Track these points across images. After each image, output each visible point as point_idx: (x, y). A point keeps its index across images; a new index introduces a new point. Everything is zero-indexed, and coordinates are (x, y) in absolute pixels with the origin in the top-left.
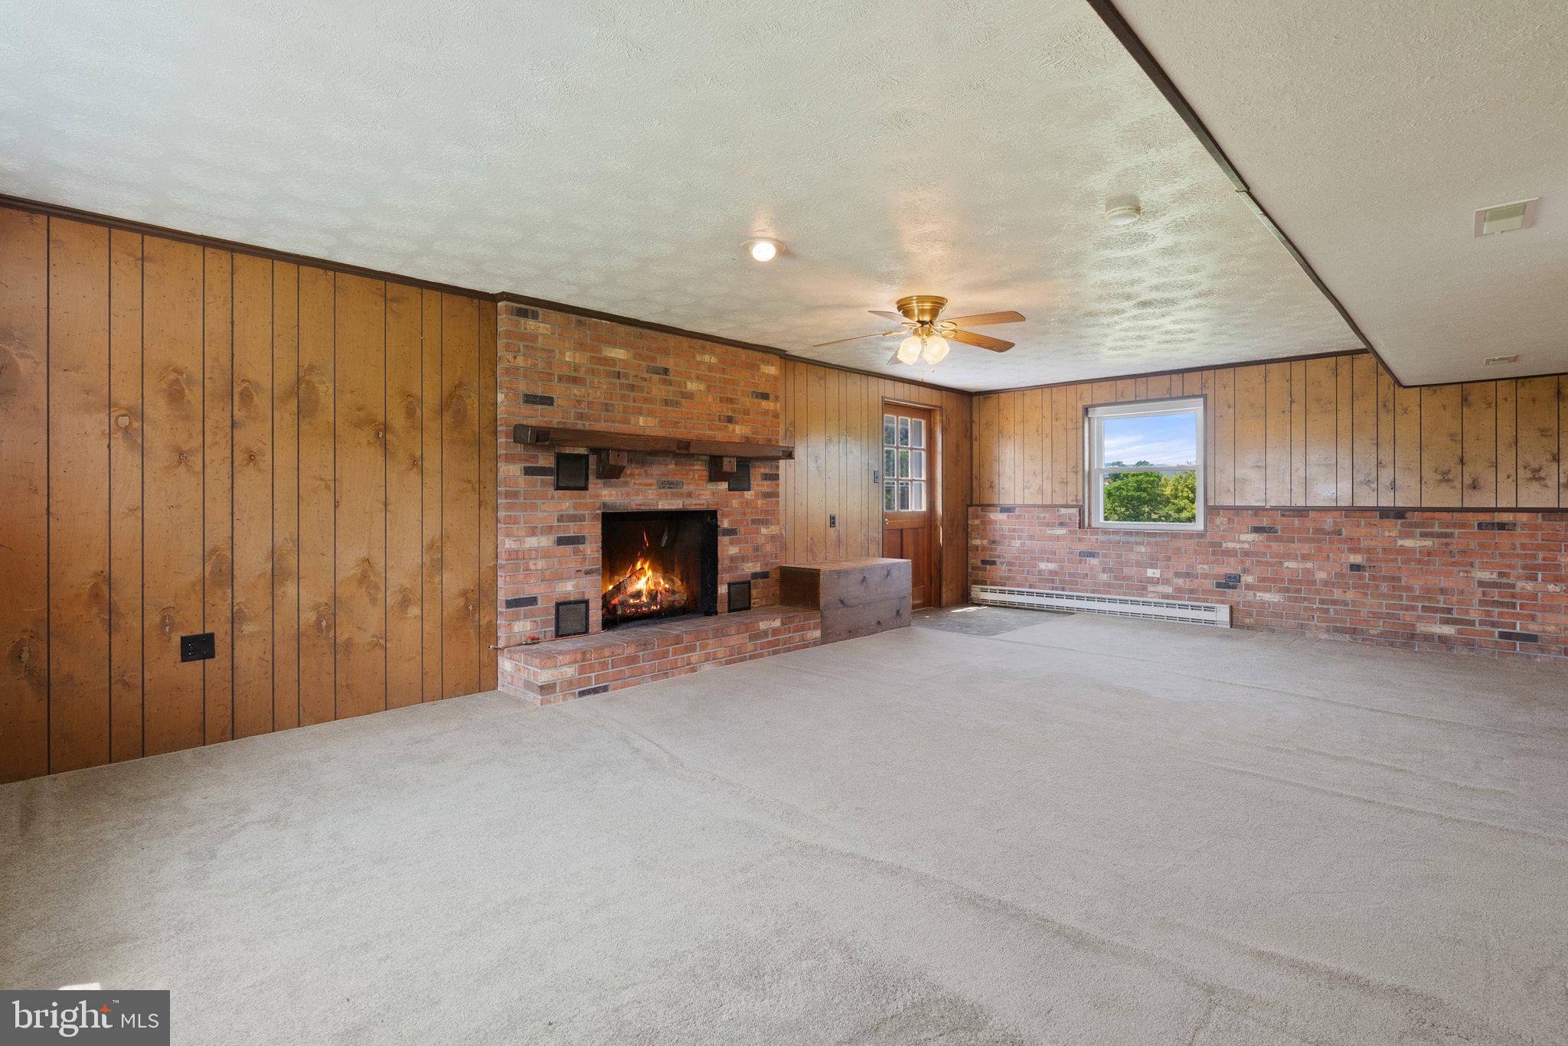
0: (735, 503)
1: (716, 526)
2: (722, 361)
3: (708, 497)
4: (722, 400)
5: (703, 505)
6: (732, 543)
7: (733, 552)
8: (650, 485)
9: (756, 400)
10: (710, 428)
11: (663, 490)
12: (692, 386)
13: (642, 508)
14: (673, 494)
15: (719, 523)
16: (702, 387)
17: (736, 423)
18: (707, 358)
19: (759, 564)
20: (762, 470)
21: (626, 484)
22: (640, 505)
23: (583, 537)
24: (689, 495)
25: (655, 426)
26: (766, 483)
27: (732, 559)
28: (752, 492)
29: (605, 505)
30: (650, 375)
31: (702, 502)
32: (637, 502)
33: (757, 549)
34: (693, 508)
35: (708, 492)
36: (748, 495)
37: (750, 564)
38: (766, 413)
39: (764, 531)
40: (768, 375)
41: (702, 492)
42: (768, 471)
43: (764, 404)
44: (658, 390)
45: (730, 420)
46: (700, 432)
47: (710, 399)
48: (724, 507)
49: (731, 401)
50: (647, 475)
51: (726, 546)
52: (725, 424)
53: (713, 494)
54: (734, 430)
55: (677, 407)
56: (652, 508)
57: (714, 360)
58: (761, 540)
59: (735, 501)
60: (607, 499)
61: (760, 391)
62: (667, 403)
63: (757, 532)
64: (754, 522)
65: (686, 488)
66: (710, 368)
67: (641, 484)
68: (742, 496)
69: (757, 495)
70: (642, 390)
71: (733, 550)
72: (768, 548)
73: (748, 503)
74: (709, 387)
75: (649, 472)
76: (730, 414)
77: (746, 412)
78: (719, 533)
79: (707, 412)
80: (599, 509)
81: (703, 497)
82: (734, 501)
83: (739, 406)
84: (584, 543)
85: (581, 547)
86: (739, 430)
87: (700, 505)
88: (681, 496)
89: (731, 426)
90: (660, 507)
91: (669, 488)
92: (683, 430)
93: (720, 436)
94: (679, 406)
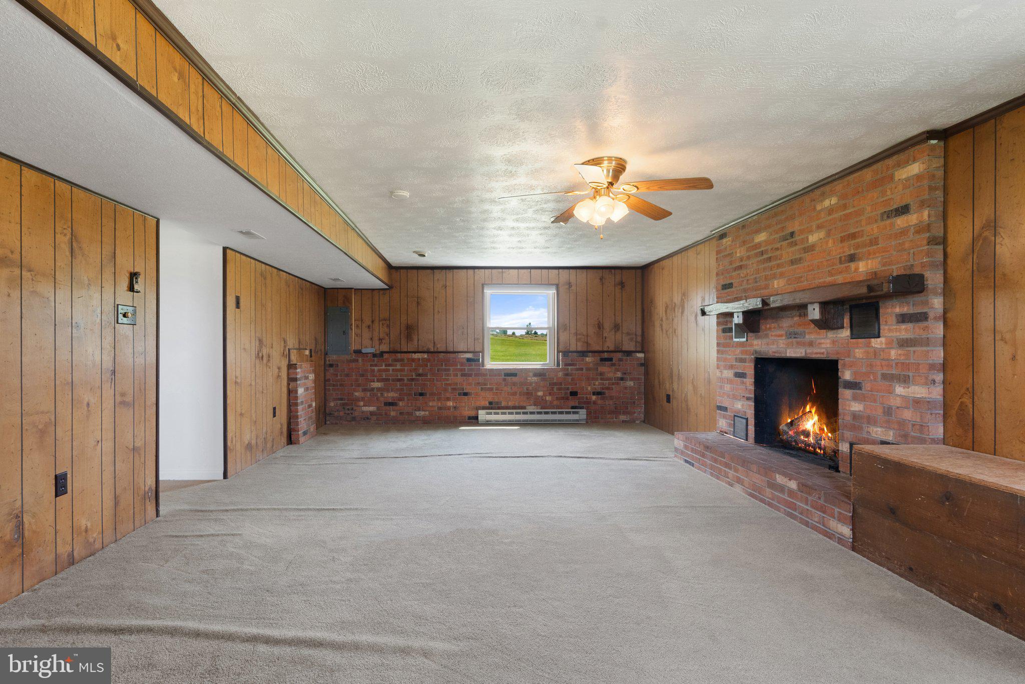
0: (859, 353)
1: (837, 378)
2: (843, 197)
3: (828, 346)
4: (843, 240)
5: (823, 353)
6: (855, 398)
7: (857, 409)
8: (781, 336)
9: (888, 222)
10: (831, 274)
11: (790, 340)
12: (813, 238)
13: (776, 355)
14: (798, 343)
15: (840, 374)
16: (821, 234)
17: (860, 259)
18: (827, 203)
19: (891, 433)
20: (898, 310)
21: (767, 336)
22: (774, 352)
23: (745, 374)
24: (811, 344)
25: (785, 286)
26: (903, 326)
27: (855, 416)
28: (882, 340)
29: (756, 352)
30: (781, 243)
31: (823, 351)
32: (773, 350)
33: (888, 411)
34: (814, 356)
35: (828, 341)
36: (876, 343)
37: (879, 429)
38: (904, 232)
39: (899, 390)
40: (907, 179)
41: (823, 341)
42: (905, 310)
43: (901, 222)
44: (788, 254)
45: (852, 258)
46: (820, 281)
47: (830, 244)
48: (845, 357)
49: (853, 236)
50: (781, 328)
51: (848, 400)
52: (846, 265)
53: (834, 342)
54: (857, 269)
55: (800, 263)
56: (783, 355)
57: (834, 200)
58: (895, 402)
59: (860, 350)
60: (757, 348)
61: (895, 207)
62: (792, 262)
63: (891, 391)
64: (885, 377)
65: (808, 337)
66: (831, 211)
67: (776, 336)
68: (868, 345)
69: (889, 344)
70: (776, 258)
71: (856, 407)
72: (907, 415)
73: (876, 353)
74: (829, 234)
75: (780, 325)
76: (852, 252)
77: (874, 242)
78: (840, 384)
79: (828, 258)
80: (753, 354)
81: (823, 346)
82: (857, 350)
83: (865, 238)
84: (745, 378)
85: (745, 380)
86: (863, 268)
87: (820, 353)
88: (802, 344)
89: (853, 265)
90: (788, 355)
91: (795, 338)
92: (805, 283)
93: (840, 279)
94: (802, 261)
